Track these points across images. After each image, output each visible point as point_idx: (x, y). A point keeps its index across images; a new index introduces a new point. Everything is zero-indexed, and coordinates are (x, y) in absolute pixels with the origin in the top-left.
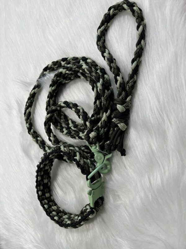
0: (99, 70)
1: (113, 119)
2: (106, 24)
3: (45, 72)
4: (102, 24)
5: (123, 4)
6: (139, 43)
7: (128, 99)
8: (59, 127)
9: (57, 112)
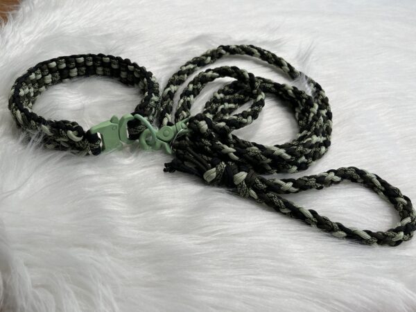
0: (306, 160)
1: (226, 163)
2: (383, 189)
3: (312, 85)
4: (384, 183)
5: (412, 218)
6: (341, 228)
7: (253, 192)
8: (227, 89)
9: (249, 88)
